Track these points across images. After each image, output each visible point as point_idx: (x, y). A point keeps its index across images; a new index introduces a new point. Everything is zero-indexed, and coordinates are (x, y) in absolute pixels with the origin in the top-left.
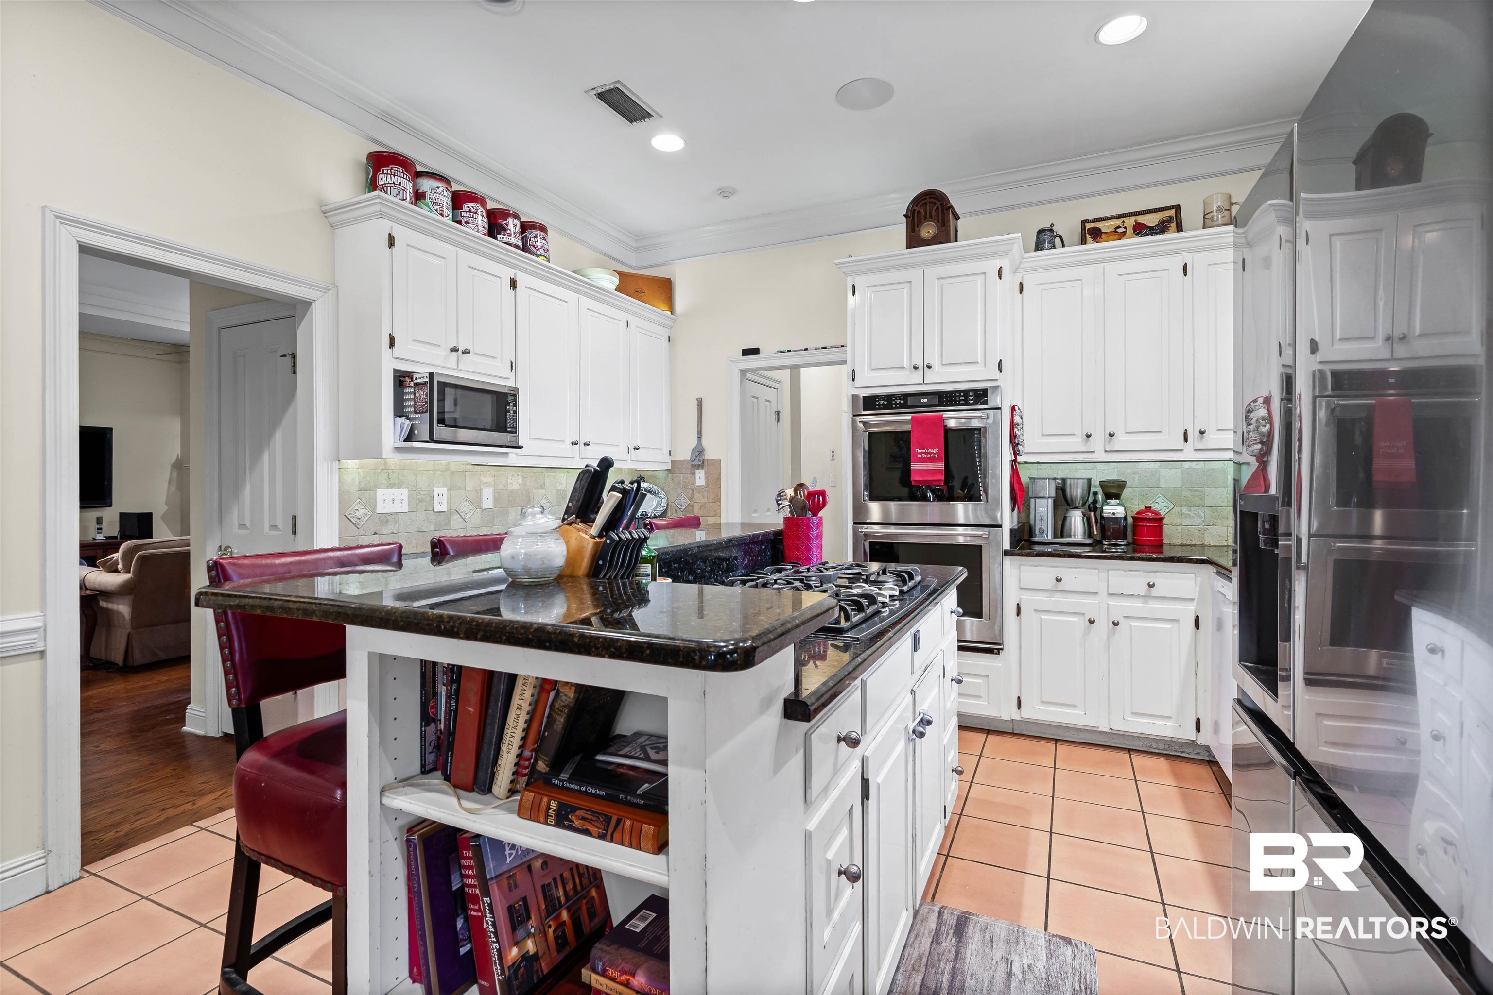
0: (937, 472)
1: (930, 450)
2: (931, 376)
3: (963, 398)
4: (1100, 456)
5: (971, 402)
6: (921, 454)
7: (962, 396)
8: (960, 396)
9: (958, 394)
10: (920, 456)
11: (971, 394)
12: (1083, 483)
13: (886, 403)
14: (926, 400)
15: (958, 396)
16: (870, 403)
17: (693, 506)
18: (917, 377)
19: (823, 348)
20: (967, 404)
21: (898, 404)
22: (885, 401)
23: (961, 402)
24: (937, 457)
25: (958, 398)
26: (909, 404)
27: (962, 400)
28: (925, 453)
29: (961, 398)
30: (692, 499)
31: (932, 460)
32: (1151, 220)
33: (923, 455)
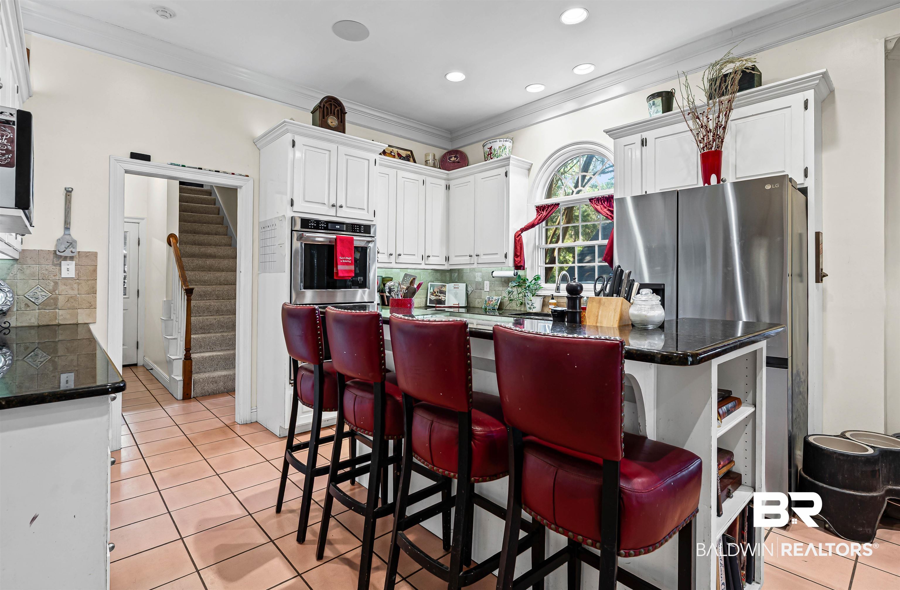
0: (350, 271)
1: (347, 258)
2: (341, 212)
3: (358, 229)
4: (394, 265)
5: (362, 231)
6: (342, 260)
7: (358, 228)
8: (357, 227)
9: (356, 226)
10: (341, 261)
11: (362, 227)
12: (380, 278)
13: (315, 225)
14: (338, 227)
15: (356, 227)
16: (306, 223)
17: (56, 300)
18: (332, 212)
19: (216, 171)
20: (360, 232)
21: (323, 227)
22: (315, 223)
23: (357, 231)
24: (350, 262)
25: (356, 228)
26: (329, 228)
27: (358, 230)
28: (344, 260)
29: (357, 229)
30: (54, 291)
31: (347, 264)
32: (403, 153)
33: (343, 260)
